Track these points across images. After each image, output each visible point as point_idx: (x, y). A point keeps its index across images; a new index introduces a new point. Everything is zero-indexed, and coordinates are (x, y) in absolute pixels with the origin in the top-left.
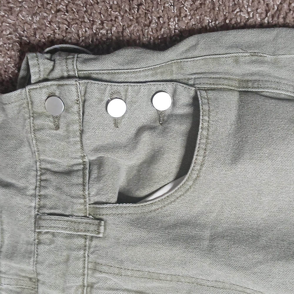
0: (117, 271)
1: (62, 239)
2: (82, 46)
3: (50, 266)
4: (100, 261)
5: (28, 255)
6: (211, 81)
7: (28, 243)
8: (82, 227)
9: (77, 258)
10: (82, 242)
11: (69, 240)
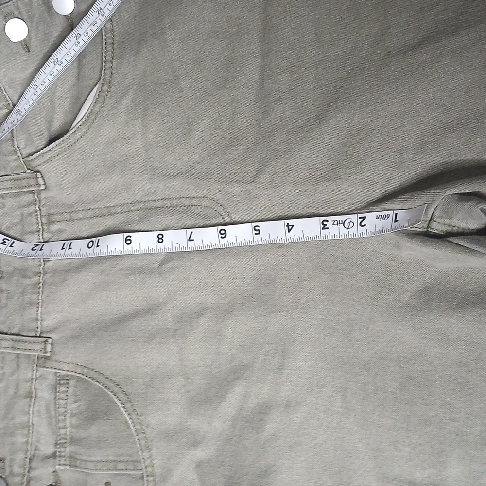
0: (67, 216)
1: (11, 200)
8: (24, 183)
9: (30, 215)
10: (30, 197)
11: (17, 199)
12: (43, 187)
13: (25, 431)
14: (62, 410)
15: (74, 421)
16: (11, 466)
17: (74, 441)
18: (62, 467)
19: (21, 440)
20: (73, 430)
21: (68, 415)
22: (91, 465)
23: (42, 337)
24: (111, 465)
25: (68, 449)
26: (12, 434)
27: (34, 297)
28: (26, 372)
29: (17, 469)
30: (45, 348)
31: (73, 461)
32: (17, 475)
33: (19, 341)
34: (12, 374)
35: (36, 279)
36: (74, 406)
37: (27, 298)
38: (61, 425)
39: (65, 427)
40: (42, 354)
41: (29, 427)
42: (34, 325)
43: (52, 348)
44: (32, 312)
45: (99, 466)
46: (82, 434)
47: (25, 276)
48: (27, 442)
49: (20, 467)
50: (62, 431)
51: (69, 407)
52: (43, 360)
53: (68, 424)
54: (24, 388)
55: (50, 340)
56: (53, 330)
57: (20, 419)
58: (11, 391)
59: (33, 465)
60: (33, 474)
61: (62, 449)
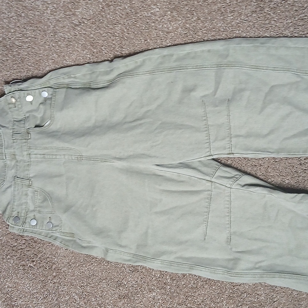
0: (35, 148)
1: (19, 141)
2: (22, 80)
3: (17, 149)
4: (30, 146)
5: (11, 147)
6: (58, 86)
7: (11, 143)
8: (24, 136)
9: (24, 146)
10: (25, 140)
11: (21, 141)
12: (29, 138)
13: (26, 204)
14: (36, 198)
15: (40, 201)
16: (21, 214)
17: (39, 207)
18: (37, 214)
19: (24, 207)
20: (40, 204)
21: (38, 200)
22: (44, 213)
23: (29, 179)
24: (50, 213)
25: (38, 209)
26: (22, 205)
27: (28, 168)
28: (25, 189)
29: (23, 215)
30: (30, 182)
31: (39, 212)
32: (23, 216)
33: (23, 180)
34: (21, 189)
35: (28, 163)
36: (40, 197)
37: (25, 168)
38: (36, 202)
39: (37, 203)
40: (29, 184)
41: (27, 203)
42: (27, 176)
43: (32, 183)
44: (27, 172)
45: (47, 213)
46: (42, 205)
47: (25, 162)
48: (26, 207)
49: (24, 214)
50: (36, 204)
51: (38, 197)
52: (29, 186)
53: (38, 202)
54: (24, 193)
55: (31, 181)
56: (32, 178)
57: (24, 201)
58: (20, 194)
59: (28, 213)
60: (27, 216)
61: (36, 209)
